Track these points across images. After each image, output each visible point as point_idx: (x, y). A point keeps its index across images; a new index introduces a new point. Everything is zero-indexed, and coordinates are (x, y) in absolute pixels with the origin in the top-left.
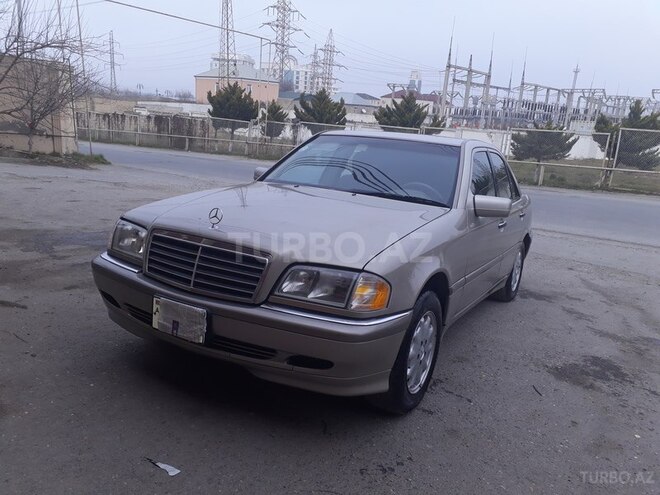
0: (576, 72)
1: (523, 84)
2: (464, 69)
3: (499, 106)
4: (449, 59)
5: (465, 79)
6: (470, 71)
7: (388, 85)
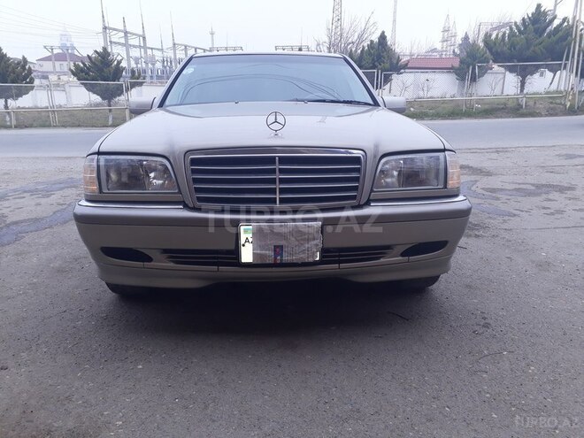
0: (212, 34)
1: (174, 44)
2: (120, 31)
3: (159, 65)
4: (104, 21)
5: (123, 41)
6: (126, 33)
7: (45, 47)
